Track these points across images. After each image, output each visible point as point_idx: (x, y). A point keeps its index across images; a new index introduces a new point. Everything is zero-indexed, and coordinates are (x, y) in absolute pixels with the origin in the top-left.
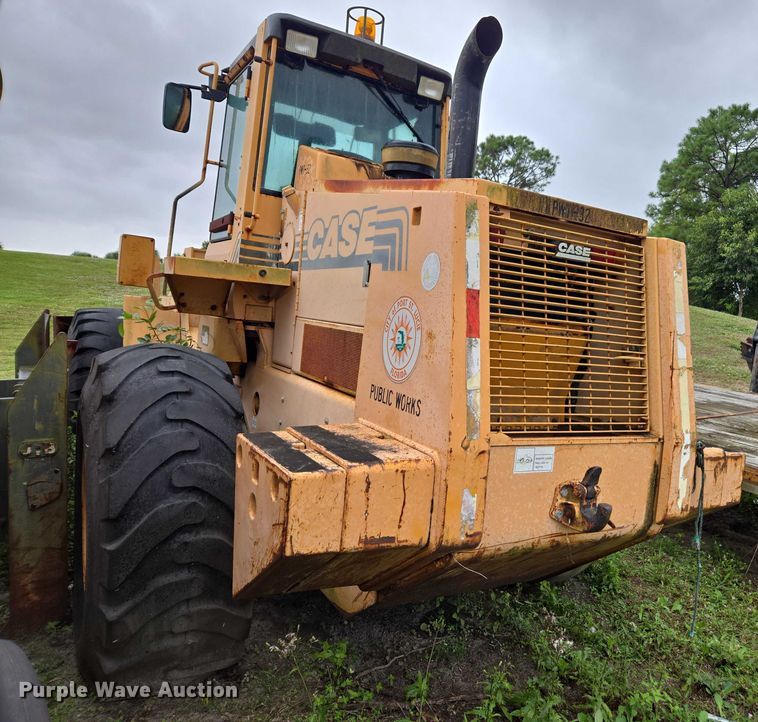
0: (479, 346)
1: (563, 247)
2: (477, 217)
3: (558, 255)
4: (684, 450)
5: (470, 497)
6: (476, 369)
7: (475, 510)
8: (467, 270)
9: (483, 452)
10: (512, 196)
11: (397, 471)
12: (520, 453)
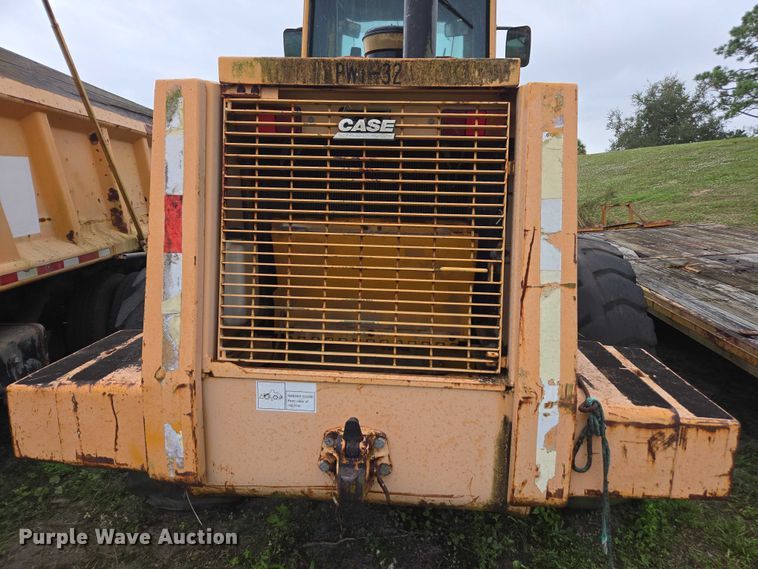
0: (180, 262)
1: (346, 125)
2: (180, 106)
3: (338, 136)
4: (542, 409)
5: (174, 432)
6: (175, 290)
7: (182, 447)
8: (166, 172)
9: (183, 386)
10: (270, 70)
11: (104, 394)
12: (263, 387)
